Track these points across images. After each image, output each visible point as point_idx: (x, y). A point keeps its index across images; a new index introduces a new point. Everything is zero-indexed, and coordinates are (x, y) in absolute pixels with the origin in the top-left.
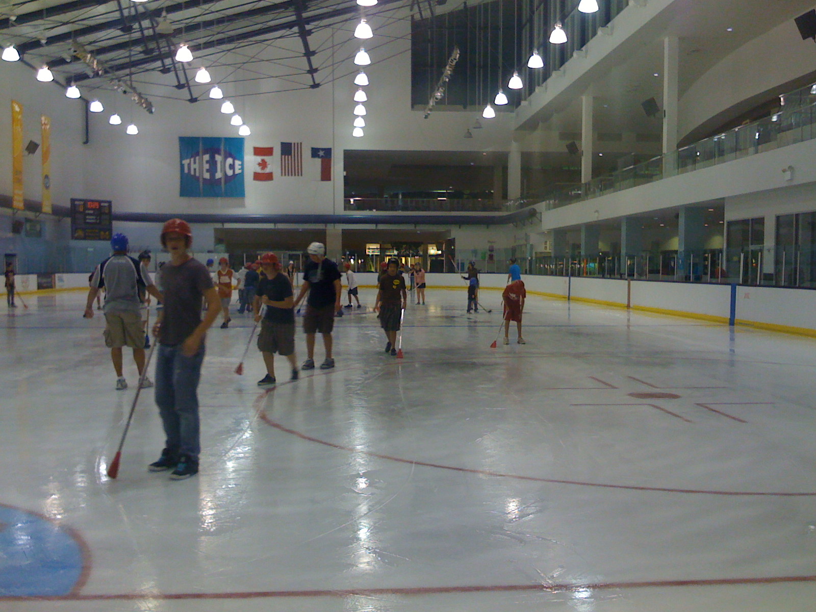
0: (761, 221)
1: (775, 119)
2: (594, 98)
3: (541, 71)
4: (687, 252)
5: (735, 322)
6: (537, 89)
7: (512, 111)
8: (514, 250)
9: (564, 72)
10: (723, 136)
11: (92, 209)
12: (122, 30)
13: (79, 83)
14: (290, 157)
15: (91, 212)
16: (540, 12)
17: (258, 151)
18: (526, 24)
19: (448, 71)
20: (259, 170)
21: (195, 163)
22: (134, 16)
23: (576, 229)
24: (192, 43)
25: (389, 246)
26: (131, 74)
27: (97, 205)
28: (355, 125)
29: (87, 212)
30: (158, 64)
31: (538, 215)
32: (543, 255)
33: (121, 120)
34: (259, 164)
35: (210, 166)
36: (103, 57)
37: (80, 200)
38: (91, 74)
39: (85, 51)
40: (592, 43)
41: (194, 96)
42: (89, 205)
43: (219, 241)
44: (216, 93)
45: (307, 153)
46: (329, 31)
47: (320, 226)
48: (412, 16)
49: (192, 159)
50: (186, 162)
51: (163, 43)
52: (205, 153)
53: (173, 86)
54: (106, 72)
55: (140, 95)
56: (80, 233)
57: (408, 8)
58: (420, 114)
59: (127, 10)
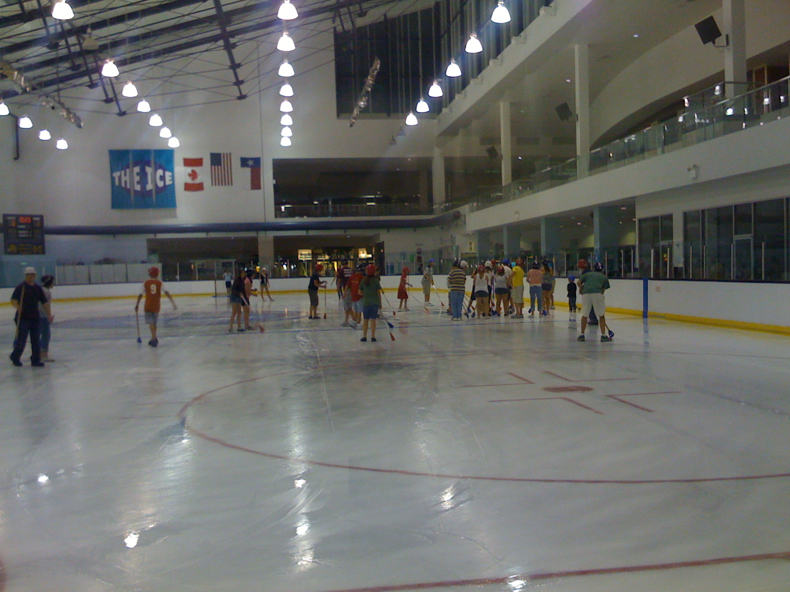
0: (669, 217)
1: (681, 119)
2: (511, 104)
3: (460, 79)
4: (603, 249)
5: (648, 314)
6: (457, 97)
7: (433, 118)
8: (440, 252)
9: (482, 80)
10: (633, 137)
11: (24, 224)
12: (48, 47)
13: (8, 100)
14: (219, 167)
15: (23, 227)
16: (457, 24)
17: (188, 162)
18: (444, 35)
19: (370, 81)
20: (189, 180)
21: (125, 175)
22: (60, 33)
23: (498, 230)
24: (118, 59)
25: (321, 251)
26: (59, 90)
27: (28, 220)
28: (282, 134)
29: (20, 227)
30: (86, 79)
31: (462, 218)
32: (468, 256)
33: (51, 134)
34: (190, 175)
35: (141, 178)
36: (30, 74)
37: (12, 215)
38: (20, 91)
39: (12, 68)
40: (507, 52)
41: (123, 110)
42: (21, 220)
43: (152, 251)
44: (144, 107)
45: (236, 163)
46: (253, 44)
47: (252, 234)
48: (335, 28)
49: (123, 172)
50: (116, 175)
51: (90, 59)
52: (136, 164)
53: (101, 100)
54: (34, 89)
55: (68, 111)
56: (13, 248)
57: (330, 21)
58: (345, 123)
59: (53, 28)
